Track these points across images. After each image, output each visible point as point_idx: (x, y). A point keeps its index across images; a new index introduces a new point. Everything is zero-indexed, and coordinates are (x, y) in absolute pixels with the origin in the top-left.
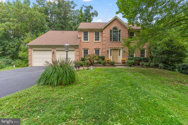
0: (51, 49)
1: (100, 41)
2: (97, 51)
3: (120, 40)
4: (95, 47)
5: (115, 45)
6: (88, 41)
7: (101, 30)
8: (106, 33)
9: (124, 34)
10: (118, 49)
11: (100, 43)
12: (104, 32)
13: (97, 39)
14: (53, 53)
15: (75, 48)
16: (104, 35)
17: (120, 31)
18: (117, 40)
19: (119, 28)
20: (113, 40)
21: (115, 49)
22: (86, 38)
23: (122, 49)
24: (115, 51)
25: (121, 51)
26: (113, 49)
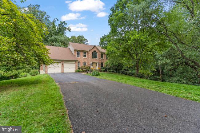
0: (61, 62)
2: (85, 63)
3: (97, 58)
4: (84, 61)
5: (94, 61)
6: (80, 57)
7: (88, 52)
8: (90, 54)
9: (99, 55)
11: (86, 59)
12: (89, 53)
13: (85, 56)
14: (62, 65)
15: (76, 62)
16: (89, 55)
17: (97, 53)
19: (97, 51)
20: (94, 58)
21: (95, 63)
22: (78, 55)
24: (94, 64)
25: (98, 64)
26: (94, 63)
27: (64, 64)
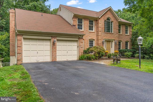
1: (94, 31)
2: (91, 42)
3: (112, 32)
4: (90, 38)
5: (108, 37)
6: (83, 30)
7: (97, 20)
8: (101, 23)
9: (114, 26)
10: (110, 41)
11: (94, 34)
12: (100, 21)
13: (91, 28)
14: (54, 44)
15: (79, 38)
16: (100, 25)
17: (112, 23)
18: (110, 32)
19: (112, 19)
20: (107, 32)
21: (109, 41)
22: (80, 27)
23: (114, 41)
24: (108, 43)
25: (113, 43)
26: (107, 41)
27: (58, 44)
